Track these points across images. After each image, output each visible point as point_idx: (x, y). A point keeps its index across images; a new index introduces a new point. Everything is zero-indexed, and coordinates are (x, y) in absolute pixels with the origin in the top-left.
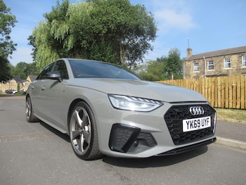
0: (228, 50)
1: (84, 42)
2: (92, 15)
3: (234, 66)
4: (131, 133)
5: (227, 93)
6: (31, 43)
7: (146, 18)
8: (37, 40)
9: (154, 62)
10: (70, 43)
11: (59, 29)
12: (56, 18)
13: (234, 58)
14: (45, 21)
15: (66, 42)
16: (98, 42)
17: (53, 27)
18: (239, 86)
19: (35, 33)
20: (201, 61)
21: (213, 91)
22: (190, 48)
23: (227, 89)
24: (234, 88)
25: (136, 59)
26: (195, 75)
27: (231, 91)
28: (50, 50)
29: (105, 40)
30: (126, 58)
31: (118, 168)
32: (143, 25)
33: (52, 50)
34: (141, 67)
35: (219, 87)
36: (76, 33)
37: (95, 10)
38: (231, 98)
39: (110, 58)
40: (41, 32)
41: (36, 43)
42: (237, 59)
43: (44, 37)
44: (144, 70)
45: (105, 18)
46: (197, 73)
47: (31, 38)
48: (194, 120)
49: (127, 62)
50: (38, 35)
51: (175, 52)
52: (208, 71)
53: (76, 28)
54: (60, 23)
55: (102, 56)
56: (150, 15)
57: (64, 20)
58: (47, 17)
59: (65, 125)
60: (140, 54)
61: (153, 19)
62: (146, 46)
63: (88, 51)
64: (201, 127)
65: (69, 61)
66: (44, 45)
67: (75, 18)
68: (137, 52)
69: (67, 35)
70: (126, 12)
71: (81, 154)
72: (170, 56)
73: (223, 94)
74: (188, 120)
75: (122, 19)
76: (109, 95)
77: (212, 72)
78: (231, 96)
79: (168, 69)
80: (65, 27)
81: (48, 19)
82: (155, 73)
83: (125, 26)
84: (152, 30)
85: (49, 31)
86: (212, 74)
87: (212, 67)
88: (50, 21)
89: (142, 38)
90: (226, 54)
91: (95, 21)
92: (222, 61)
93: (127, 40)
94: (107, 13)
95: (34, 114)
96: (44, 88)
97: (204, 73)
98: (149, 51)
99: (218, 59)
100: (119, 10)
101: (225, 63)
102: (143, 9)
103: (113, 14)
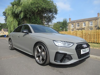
0: (84, 19)
1: (28, 15)
2: (32, 4)
3: (87, 25)
4: (63, 55)
5: (87, 36)
6: (4, 15)
7: (54, 6)
8: (7, 14)
9: (56, 24)
10: (22, 15)
11: (17, 9)
12: (16, 4)
13: (87, 22)
14: (11, 6)
15: (20, 15)
16: (34, 15)
17: (15, 8)
18: (91, 34)
19: (6, 10)
20: (74, 23)
21: (81, 36)
22: (70, 18)
23: (87, 35)
24: (89, 35)
25: (49, 22)
26: (72, 29)
27: (88, 36)
28: (13, 18)
29: (37, 14)
30: (45, 22)
31: (57, 68)
32: (52, 9)
33: (14, 18)
34: (51, 25)
35: (84, 34)
36: (25, 11)
37: (33, 2)
38: (88, 39)
39: (39, 22)
40: (9, 10)
41: (7, 15)
42: (88, 23)
43: (10, 13)
44: (52, 26)
45: (37, 5)
46: (73, 28)
47: (4, 13)
48: (84, 49)
49: (46, 23)
50: (7, 11)
51: (65, 20)
52: (77, 27)
53: (25, 9)
54: (17, 7)
55: (35, 21)
56: (55, 4)
57: (19, 5)
58: (12, 4)
59: (32, 52)
60: (51, 20)
61: (56, 6)
62: (53, 17)
63: (30, 19)
64: (86, 52)
65: (30, 25)
66: (10, 16)
67: (24, 5)
68: (50, 19)
69: (21, 12)
70: (45, 3)
71: (41, 63)
72: (63, 21)
73: (85, 37)
74: (82, 50)
75: (44, 6)
76: (53, 40)
77: (78, 27)
78: (88, 38)
79: (63, 27)
80: (20, 9)
81: (12, 5)
82: (56, 28)
83: (45, 9)
84: (56, 11)
85: (13, 10)
86: (79, 28)
87: (79, 26)
88: (13, 6)
89: (52, 14)
90: (84, 21)
91: (33, 7)
92: (82, 23)
93: (45, 15)
94: (38, 3)
95: (14, 47)
96: (19, 36)
97: (75, 28)
98: (55, 19)
99: (81, 23)
100: (43, 2)
101: (84, 24)
102: (53, 2)
103: (40, 4)
